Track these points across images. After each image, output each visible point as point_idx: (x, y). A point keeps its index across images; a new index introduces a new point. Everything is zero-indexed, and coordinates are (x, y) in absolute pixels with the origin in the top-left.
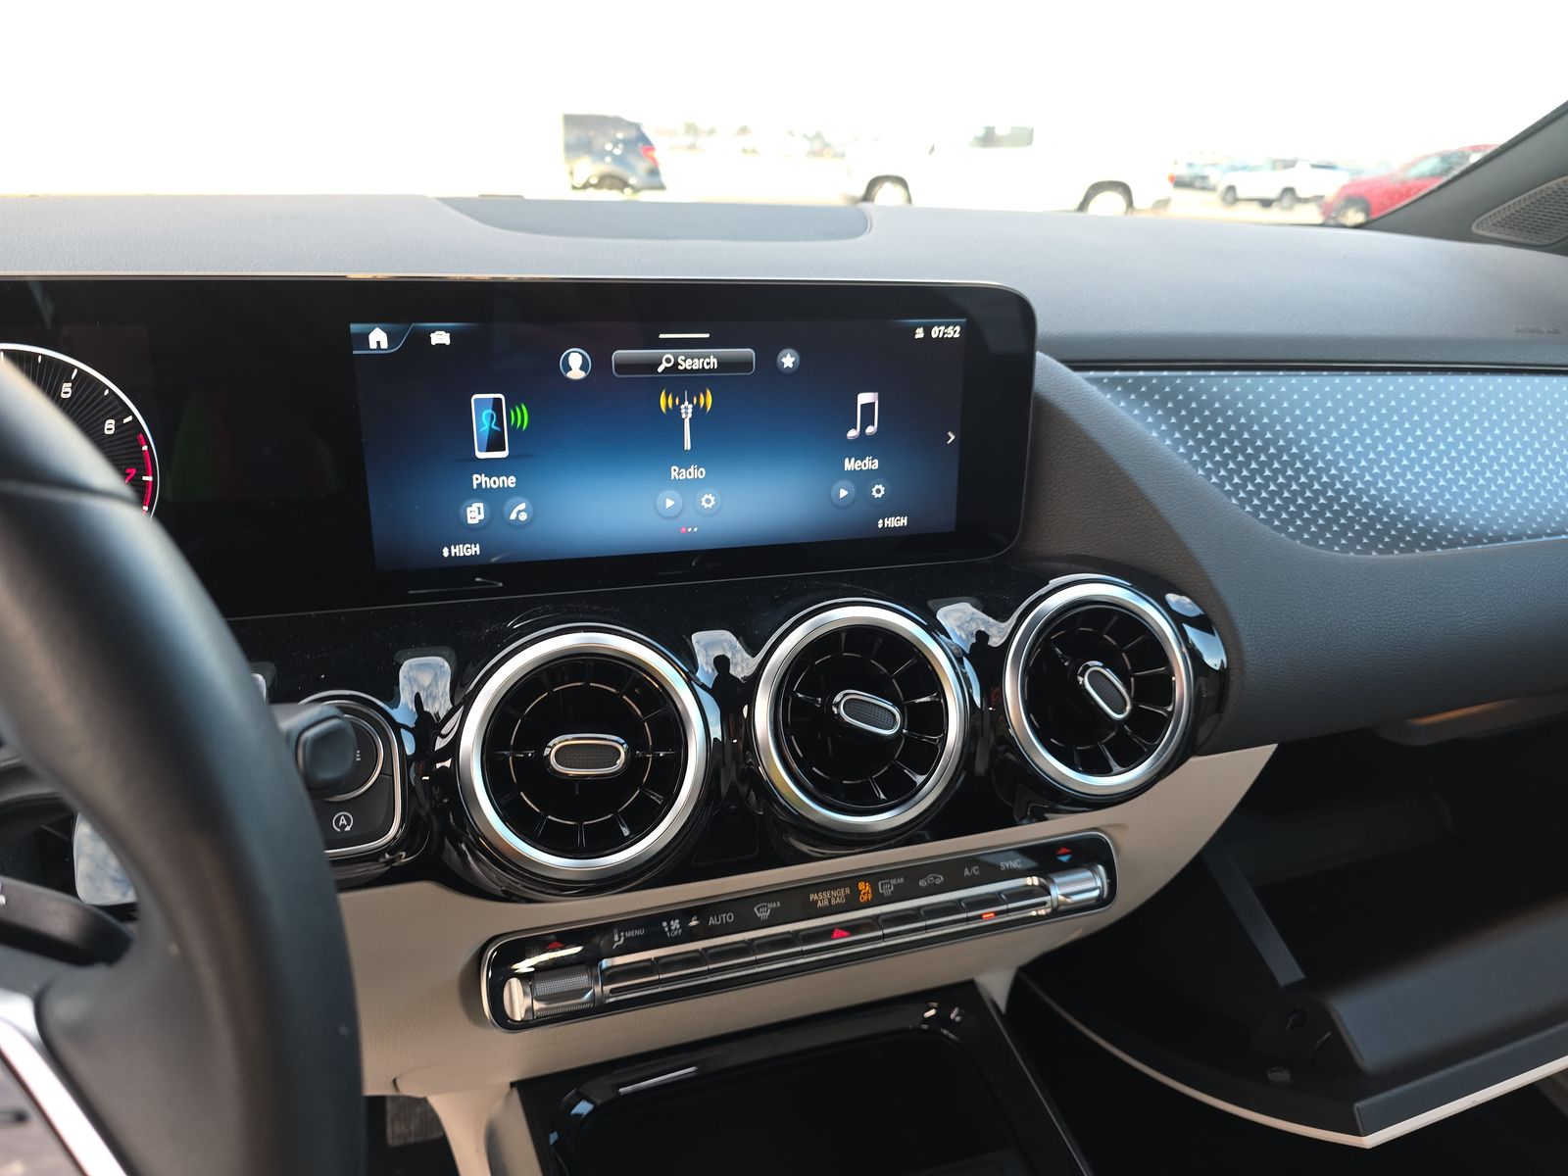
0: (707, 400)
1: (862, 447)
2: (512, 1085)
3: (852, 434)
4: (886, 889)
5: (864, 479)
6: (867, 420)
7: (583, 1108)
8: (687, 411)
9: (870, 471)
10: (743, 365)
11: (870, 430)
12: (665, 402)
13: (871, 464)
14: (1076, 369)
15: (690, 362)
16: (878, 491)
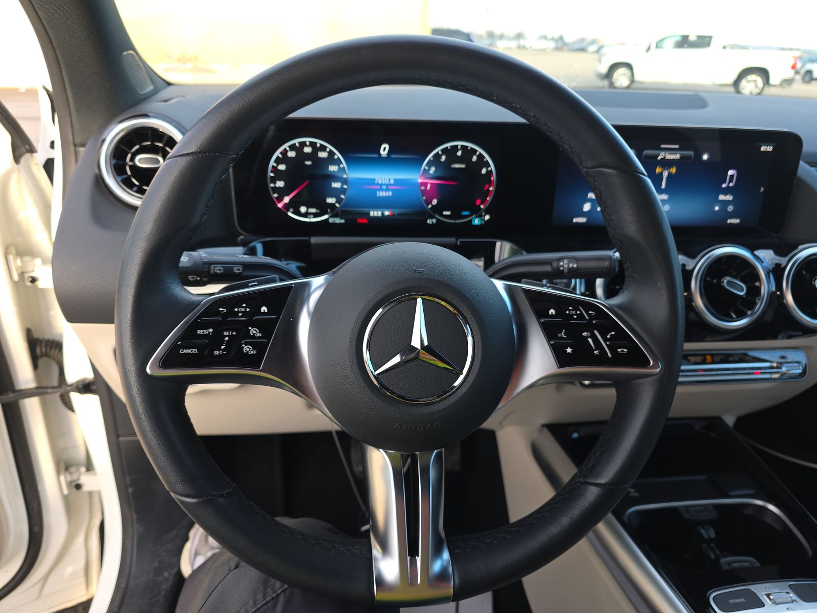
0: (674, 170)
1: (726, 191)
2: (544, 426)
3: (724, 186)
4: (717, 359)
5: (725, 204)
6: (731, 181)
7: (575, 435)
8: (666, 174)
9: (729, 201)
10: (688, 158)
11: (731, 185)
12: (658, 170)
13: (729, 198)
14: (812, 166)
15: (670, 156)
16: (730, 208)
